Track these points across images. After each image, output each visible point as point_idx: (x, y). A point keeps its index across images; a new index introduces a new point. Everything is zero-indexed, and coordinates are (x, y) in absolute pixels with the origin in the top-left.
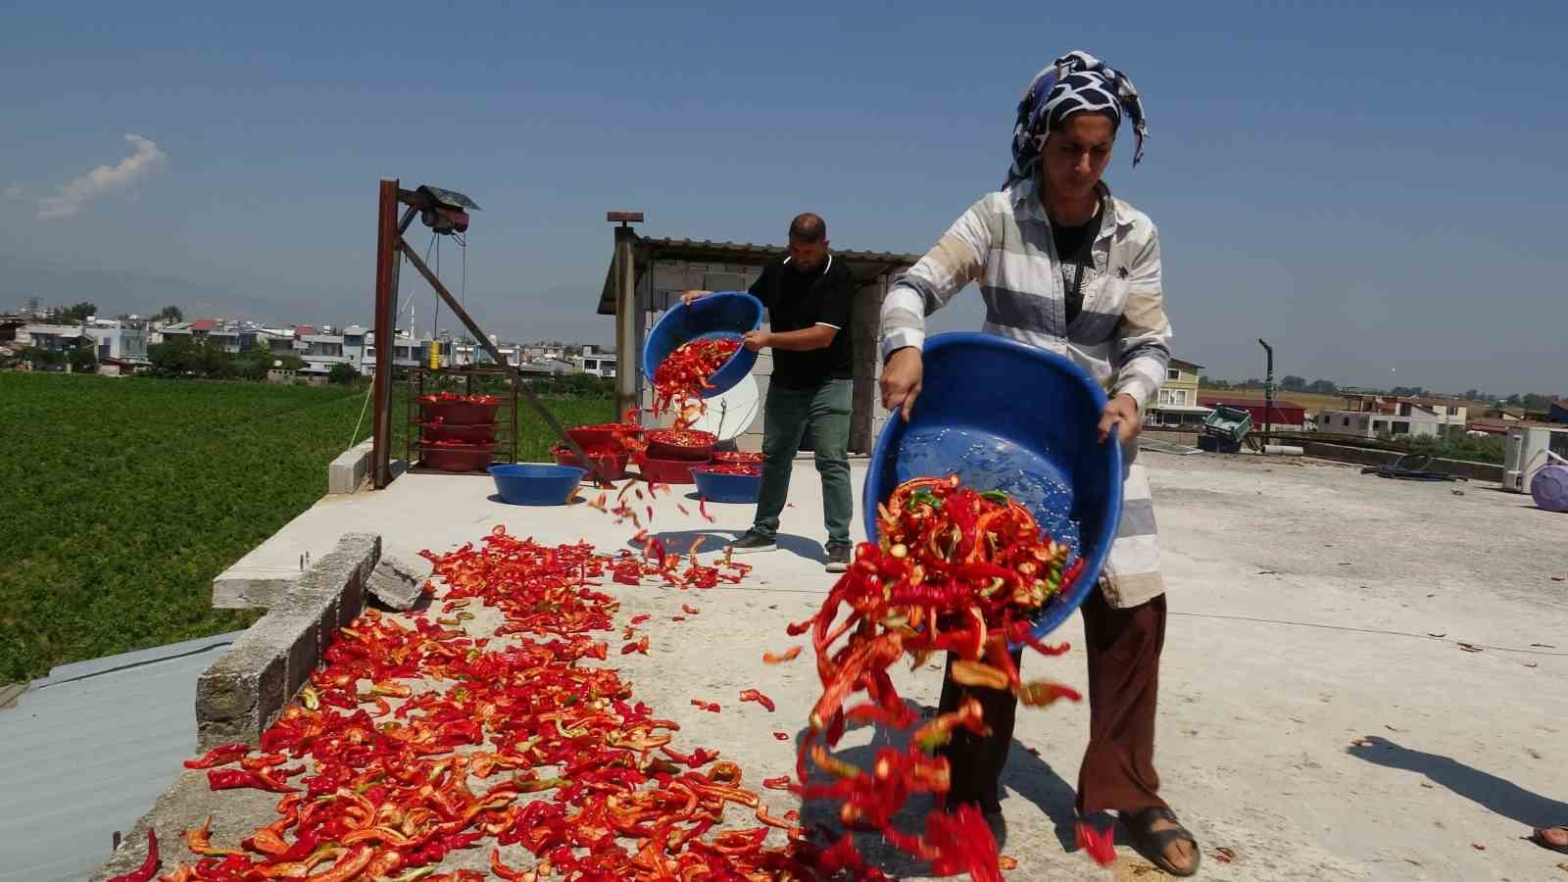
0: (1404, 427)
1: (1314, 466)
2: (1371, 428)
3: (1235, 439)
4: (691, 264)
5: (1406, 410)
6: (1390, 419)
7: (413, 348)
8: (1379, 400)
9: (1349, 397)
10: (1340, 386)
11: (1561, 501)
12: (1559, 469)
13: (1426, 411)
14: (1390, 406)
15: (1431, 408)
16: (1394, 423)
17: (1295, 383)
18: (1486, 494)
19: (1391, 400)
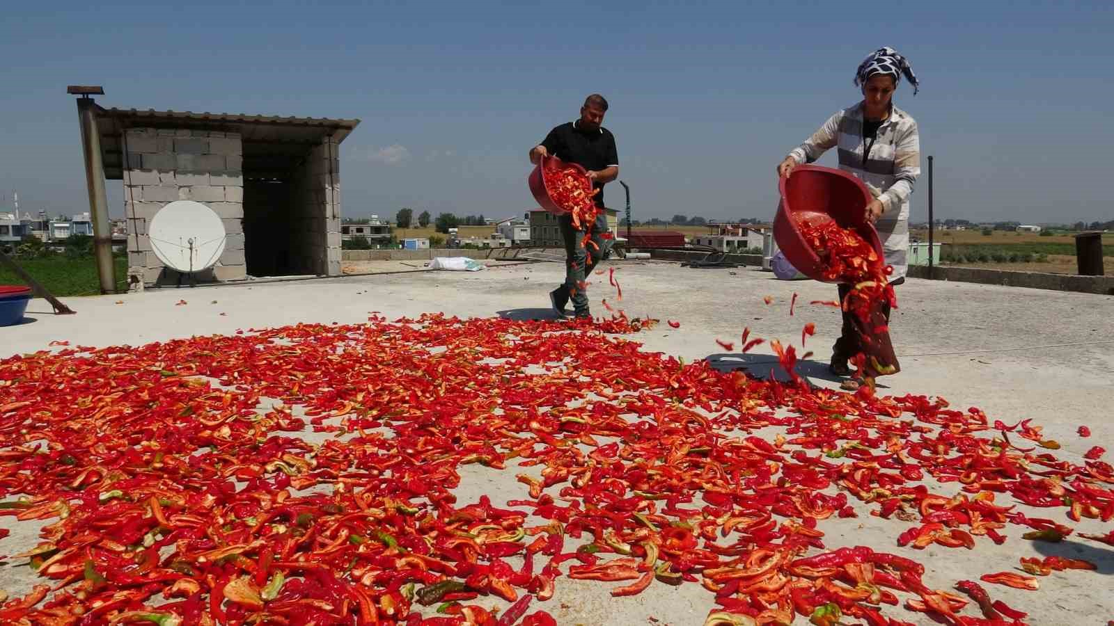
0: (743, 244)
1: (653, 265)
2: (725, 245)
4: (160, 130)
5: (745, 234)
6: (736, 239)
7: (13, 226)
8: (729, 228)
9: (712, 226)
10: (707, 219)
13: (756, 232)
14: (736, 231)
16: (739, 241)
17: (679, 220)
18: (751, 273)
19: (736, 227)
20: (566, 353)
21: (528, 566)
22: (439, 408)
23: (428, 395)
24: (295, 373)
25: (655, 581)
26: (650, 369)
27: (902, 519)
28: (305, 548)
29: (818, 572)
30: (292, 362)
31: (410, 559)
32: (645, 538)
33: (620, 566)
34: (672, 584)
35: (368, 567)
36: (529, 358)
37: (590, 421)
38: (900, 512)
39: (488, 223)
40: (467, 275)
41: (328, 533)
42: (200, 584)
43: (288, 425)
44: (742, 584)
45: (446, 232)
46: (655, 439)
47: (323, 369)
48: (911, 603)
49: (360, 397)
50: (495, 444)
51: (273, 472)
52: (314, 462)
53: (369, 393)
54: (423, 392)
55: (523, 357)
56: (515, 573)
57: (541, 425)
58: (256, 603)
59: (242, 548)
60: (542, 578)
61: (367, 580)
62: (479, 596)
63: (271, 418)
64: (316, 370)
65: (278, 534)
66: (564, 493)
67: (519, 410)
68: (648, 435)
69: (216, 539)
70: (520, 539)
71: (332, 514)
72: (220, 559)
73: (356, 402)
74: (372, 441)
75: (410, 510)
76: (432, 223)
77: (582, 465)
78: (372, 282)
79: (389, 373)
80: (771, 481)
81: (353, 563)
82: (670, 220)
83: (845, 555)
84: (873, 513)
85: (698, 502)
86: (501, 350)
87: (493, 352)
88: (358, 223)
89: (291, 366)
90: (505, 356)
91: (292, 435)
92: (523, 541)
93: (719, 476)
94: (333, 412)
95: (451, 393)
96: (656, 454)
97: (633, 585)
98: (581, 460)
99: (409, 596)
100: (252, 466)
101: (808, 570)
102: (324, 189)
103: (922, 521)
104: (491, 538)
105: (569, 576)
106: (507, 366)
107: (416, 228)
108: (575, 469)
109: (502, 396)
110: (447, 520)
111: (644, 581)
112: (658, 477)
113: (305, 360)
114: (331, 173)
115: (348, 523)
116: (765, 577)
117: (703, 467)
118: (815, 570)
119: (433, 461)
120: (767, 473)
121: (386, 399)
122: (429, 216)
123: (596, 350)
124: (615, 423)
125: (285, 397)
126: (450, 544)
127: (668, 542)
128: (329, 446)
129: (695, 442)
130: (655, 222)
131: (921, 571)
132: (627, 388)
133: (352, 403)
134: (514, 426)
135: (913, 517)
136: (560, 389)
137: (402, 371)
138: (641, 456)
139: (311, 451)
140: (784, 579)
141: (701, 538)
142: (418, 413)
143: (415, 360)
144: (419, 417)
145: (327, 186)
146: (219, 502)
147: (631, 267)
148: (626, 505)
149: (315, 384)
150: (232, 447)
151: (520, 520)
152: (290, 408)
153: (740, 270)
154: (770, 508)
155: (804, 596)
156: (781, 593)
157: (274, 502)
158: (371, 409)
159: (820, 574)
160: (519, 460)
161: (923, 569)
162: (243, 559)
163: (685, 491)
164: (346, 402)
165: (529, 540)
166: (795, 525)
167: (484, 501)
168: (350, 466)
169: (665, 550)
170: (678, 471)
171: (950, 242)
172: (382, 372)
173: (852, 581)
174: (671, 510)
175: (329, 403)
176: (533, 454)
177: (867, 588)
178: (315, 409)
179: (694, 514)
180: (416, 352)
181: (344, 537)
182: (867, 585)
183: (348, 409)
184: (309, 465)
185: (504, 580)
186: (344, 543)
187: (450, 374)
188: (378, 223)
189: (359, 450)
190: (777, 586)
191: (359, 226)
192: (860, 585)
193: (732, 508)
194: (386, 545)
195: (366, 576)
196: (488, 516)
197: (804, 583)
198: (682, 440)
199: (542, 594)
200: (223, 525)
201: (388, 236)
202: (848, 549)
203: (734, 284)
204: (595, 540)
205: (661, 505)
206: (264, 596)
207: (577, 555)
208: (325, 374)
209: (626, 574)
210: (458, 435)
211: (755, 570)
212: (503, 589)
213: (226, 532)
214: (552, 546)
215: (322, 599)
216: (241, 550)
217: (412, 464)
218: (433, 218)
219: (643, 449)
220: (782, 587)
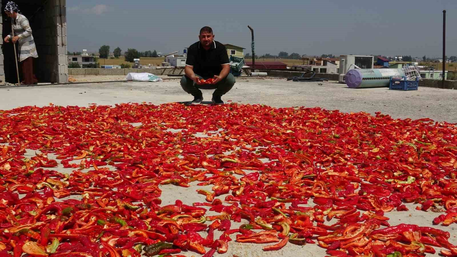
0: (325, 70)
1: (269, 79)
3: (238, 70)
5: (325, 64)
6: (319, 67)
8: (315, 60)
9: (304, 59)
10: (301, 55)
11: (356, 83)
12: (355, 71)
13: (333, 63)
14: (319, 62)
15: (335, 62)
16: (321, 69)
17: (283, 55)
18: (332, 84)
19: (319, 60)
20: (220, 126)
21: (211, 235)
22: (143, 155)
23: (135, 148)
24: (47, 136)
25: (289, 243)
26: (274, 134)
27: (434, 211)
28: (70, 226)
29: (387, 237)
30: (44, 129)
31: (137, 232)
32: (281, 220)
33: (267, 235)
34: (299, 244)
35: (111, 237)
36: (197, 128)
37: (239, 162)
38: (433, 208)
39: (159, 55)
40: (150, 84)
41: (83, 219)
42: (6, 245)
43: (46, 163)
44: (342, 243)
45: (132, 61)
46: (281, 171)
47: (65, 134)
48: (443, 252)
49: (91, 148)
50: (181, 174)
51: (42, 188)
52: (68, 183)
53: (98, 146)
54: (132, 146)
55: (192, 129)
56: (203, 239)
57: (209, 164)
58: (44, 255)
59: (30, 226)
60: (220, 241)
61: (111, 243)
62: (182, 251)
63: (35, 160)
64: (60, 134)
65: (50, 219)
66: (228, 199)
67: (194, 156)
68: (276, 169)
69: (12, 222)
70: (203, 223)
71: (84, 209)
72: (17, 232)
73: (89, 151)
74: (102, 172)
75: (133, 207)
76: (122, 55)
77: (237, 185)
78: (88, 87)
79: (108, 136)
80: (355, 192)
81: (102, 234)
82: (278, 55)
83: (403, 227)
84: (417, 208)
85: (311, 203)
86: (178, 124)
87: (173, 125)
88: (74, 54)
89: (43, 132)
90: (181, 128)
91: (50, 169)
92: (205, 223)
93: (323, 189)
94: (74, 157)
95: (149, 147)
96: (283, 178)
97: (276, 245)
98: (236, 182)
99: (139, 250)
100: (28, 185)
101: (382, 236)
102: (56, 26)
103: (446, 212)
104: (186, 221)
105: (236, 241)
106: (183, 133)
107: (112, 58)
108: (233, 187)
109: (182, 149)
110: (157, 212)
111: (282, 243)
112: (285, 190)
113: (52, 128)
114: (60, 16)
115: (96, 214)
116: (356, 239)
117: (313, 185)
118: (386, 236)
119: (143, 182)
120: (353, 188)
121: (109, 150)
122: (120, 51)
123: (238, 124)
124: (255, 162)
125: (42, 149)
126: (160, 224)
127: (296, 223)
128: (75, 174)
129: (306, 172)
130: (268, 56)
131: (447, 236)
132: (260, 145)
133: (87, 152)
134: (192, 165)
135: (441, 210)
136: (218, 145)
137: (116, 135)
138: (273, 180)
139: (64, 177)
140: (367, 240)
141: (315, 221)
142: (130, 157)
143: (124, 129)
144: (131, 159)
145: (58, 24)
146: (10, 204)
147: (255, 81)
148: (267, 204)
149: (61, 142)
150: (12, 175)
151: (202, 212)
152: (46, 155)
153: (324, 83)
154: (355, 206)
155: (380, 249)
156: (366, 248)
157: (45, 203)
158: (99, 155)
159: (388, 238)
160: (197, 182)
161: (449, 235)
162: (32, 232)
163: (303, 197)
164: (83, 151)
165: (208, 223)
166: (371, 214)
167: (178, 203)
168: (90, 186)
169: (294, 227)
170: (297, 188)
171: (453, 70)
172: (103, 135)
173: (408, 242)
174: (294, 207)
175: (72, 152)
176: (206, 179)
177: (417, 245)
178: (63, 155)
179: (309, 209)
180: (123, 125)
181: (93, 221)
182: (416, 243)
183: (84, 155)
184: (64, 185)
185: (196, 242)
186: (94, 224)
187: (147, 137)
188: (87, 55)
189: (96, 177)
190: (363, 244)
191: (74, 57)
192: (413, 243)
193: (331, 206)
194: (121, 225)
195: (111, 241)
196: (183, 211)
197: (379, 243)
198: (299, 171)
199: (221, 249)
200: (16, 215)
201: (94, 63)
202: (405, 224)
203: (321, 90)
204: (250, 223)
205: (288, 205)
206: (48, 251)
207: (240, 231)
208: (67, 136)
209: (271, 239)
210: (157, 168)
211: (349, 236)
212: (197, 247)
213: (18, 218)
214: (224, 226)
215: (86, 252)
216: (30, 227)
217: (130, 184)
218: (123, 52)
219: (274, 176)
220: (366, 245)
